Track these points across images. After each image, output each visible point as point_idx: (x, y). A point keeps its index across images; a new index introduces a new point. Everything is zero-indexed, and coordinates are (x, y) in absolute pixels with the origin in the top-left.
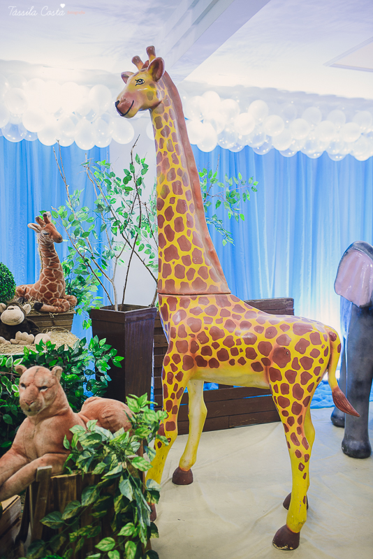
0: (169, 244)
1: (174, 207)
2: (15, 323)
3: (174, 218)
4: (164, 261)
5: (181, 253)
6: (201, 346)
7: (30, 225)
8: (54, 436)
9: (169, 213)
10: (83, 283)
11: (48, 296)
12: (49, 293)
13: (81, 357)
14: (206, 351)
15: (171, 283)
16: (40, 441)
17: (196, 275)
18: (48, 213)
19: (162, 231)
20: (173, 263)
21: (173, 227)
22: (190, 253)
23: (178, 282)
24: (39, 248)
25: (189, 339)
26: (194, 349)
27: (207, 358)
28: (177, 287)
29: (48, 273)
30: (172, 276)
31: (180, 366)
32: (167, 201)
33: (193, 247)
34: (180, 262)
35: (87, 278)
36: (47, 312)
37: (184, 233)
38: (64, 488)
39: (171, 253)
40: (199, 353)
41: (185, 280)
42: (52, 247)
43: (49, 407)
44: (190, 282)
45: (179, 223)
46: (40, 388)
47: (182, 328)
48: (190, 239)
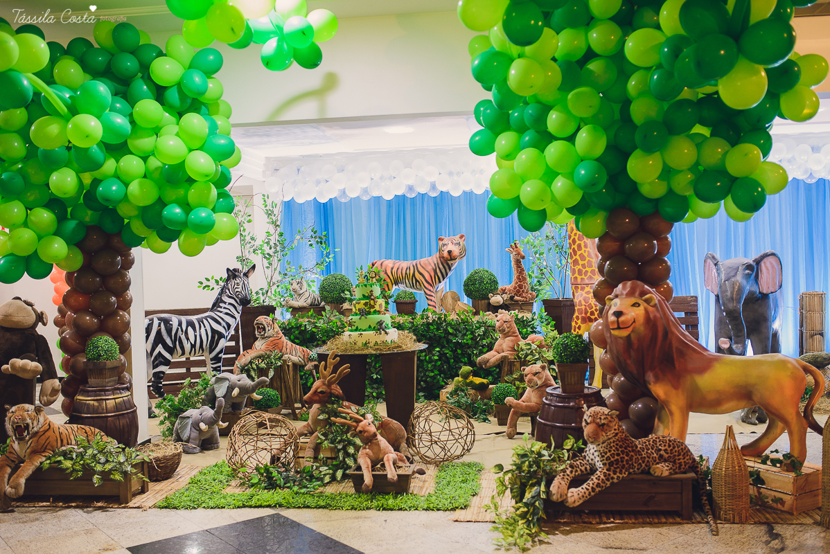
0: (574, 257)
1: (576, 238)
2: (498, 305)
3: (576, 244)
4: (573, 267)
5: (581, 262)
6: (589, 311)
7: (507, 249)
8: (511, 344)
9: (574, 241)
10: (540, 285)
11: (518, 291)
12: (519, 290)
13: (533, 322)
14: (592, 313)
15: (576, 278)
16: (505, 346)
17: (589, 274)
18: (517, 242)
19: (571, 251)
20: (577, 268)
21: (576, 249)
22: (585, 262)
23: (579, 277)
24: (513, 263)
25: (583, 307)
26: (586, 313)
27: (593, 317)
28: (579, 280)
29: (518, 278)
30: (576, 275)
31: (579, 322)
32: (572, 235)
33: (587, 259)
34: (580, 267)
35: (544, 281)
36: (517, 301)
37: (582, 251)
38: (514, 365)
39: (576, 262)
40: (589, 314)
41: (583, 276)
42: (520, 262)
43: (509, 332)
44: (586, 278)
45: (579, 246)
46: (505, 322)
47: (580, 301)
48: (586, 255)
